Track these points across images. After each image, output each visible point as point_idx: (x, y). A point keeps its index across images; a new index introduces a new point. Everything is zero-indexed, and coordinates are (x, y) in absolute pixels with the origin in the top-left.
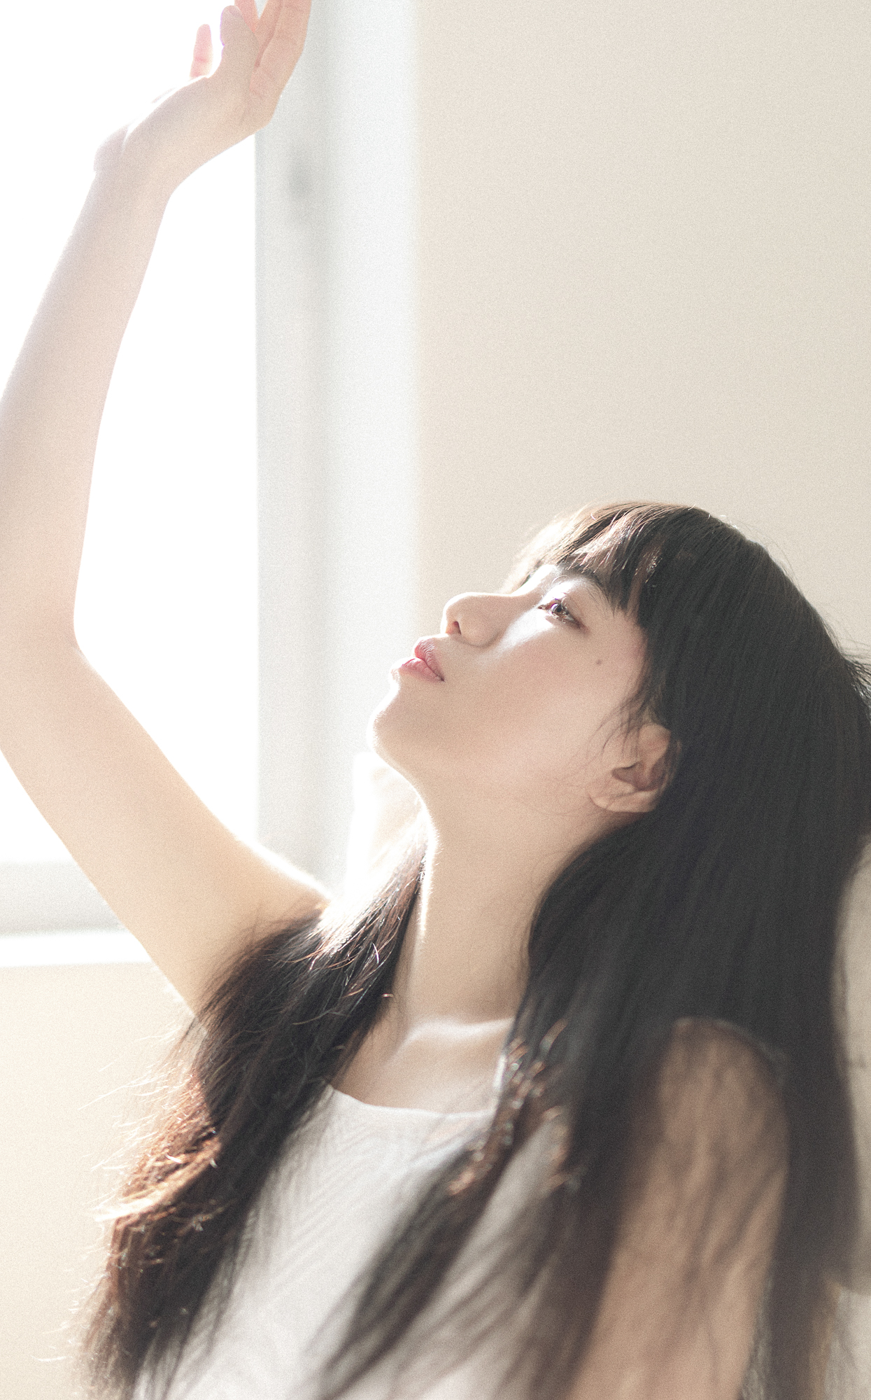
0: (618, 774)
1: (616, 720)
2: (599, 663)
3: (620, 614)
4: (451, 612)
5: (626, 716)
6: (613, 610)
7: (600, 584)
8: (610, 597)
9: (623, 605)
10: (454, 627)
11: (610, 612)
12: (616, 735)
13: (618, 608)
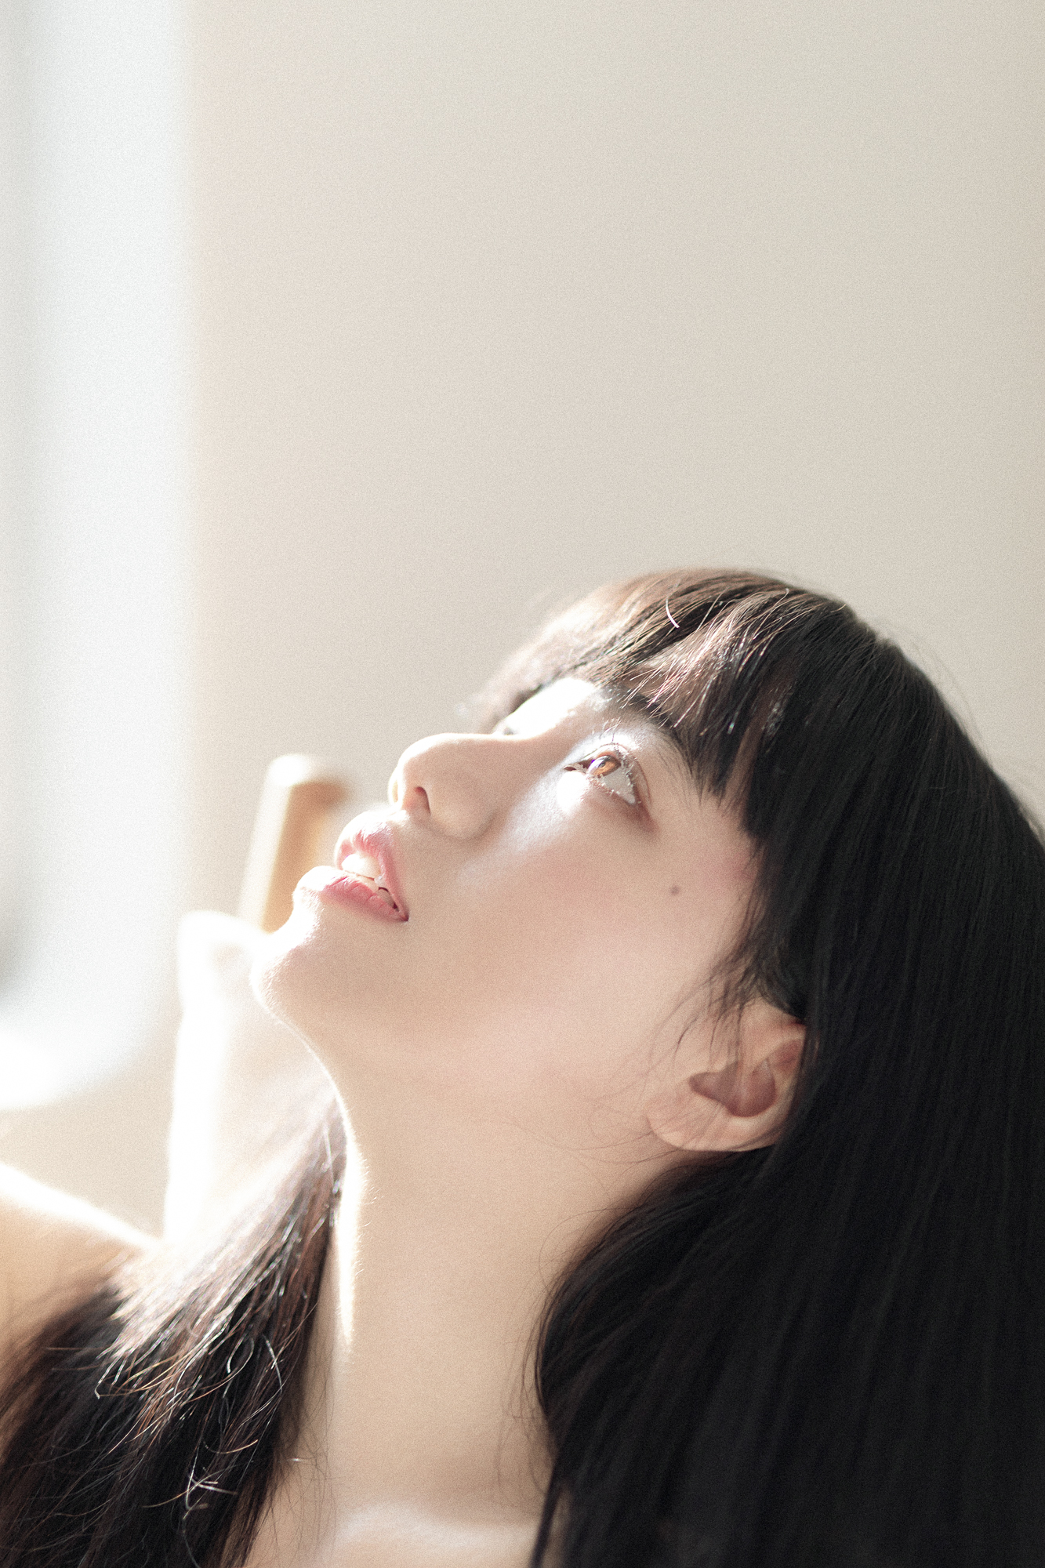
0: (697, 1085)
1: (702, 996)
2: (675, 891)
3: (710, 804)
4: (413, 769)
5: (719, 987)
6: (700, 793)
7: (679, 741)
8: (695, 767)
9: (718, 784)
10: (416, 796)
11: (695, 797)
12: (700, 1021)
13: (709, 790)
